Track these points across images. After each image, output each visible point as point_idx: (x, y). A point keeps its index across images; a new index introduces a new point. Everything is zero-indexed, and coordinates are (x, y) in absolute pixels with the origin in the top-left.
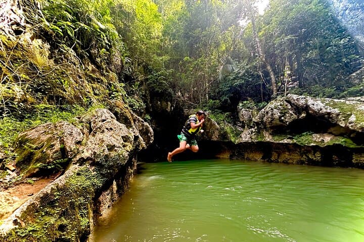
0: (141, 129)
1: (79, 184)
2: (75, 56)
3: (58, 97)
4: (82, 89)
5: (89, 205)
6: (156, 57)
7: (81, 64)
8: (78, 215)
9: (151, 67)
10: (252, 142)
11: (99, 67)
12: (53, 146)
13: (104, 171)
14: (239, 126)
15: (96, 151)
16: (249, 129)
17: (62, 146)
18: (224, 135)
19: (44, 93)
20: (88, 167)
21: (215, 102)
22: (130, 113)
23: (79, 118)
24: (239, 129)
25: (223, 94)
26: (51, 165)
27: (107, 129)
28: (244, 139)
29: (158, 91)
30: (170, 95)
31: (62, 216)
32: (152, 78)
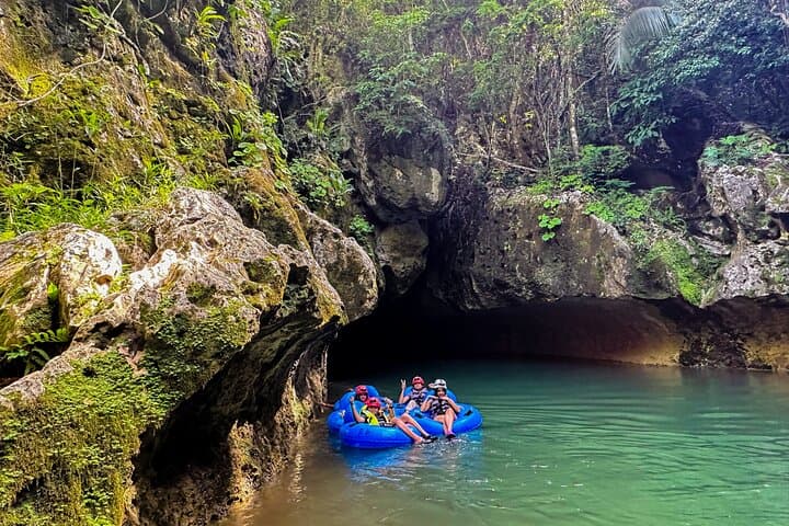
0: (332, 260)
1: (87, 402)
2: (121, 39)
3: (68, 165)
4: (140, 138)
5: (117, 474)
6: (381, 19)
7: (140, 62)
8: (80, 506)
9: (367, 53)
10: (773, 295)
11: (194, 67)
12: (26, 291)
13: (174, 367)
14: (712, 238)
15: (148, 301)
16: (756, 243)
17: (52, 290)
18: (651, 276)
19: (30, 154)
20: (121, 351)
21: (606, 153)
22: (296, 207)
23: (121, 218)
24: (715, 248)
25: (638, 120)
26: (16, 350)
27: (198, 241)
28: (733, 287)
29: (392, 135)
30: (435, 144)
31: (25, 499)
32: (370, 89)
